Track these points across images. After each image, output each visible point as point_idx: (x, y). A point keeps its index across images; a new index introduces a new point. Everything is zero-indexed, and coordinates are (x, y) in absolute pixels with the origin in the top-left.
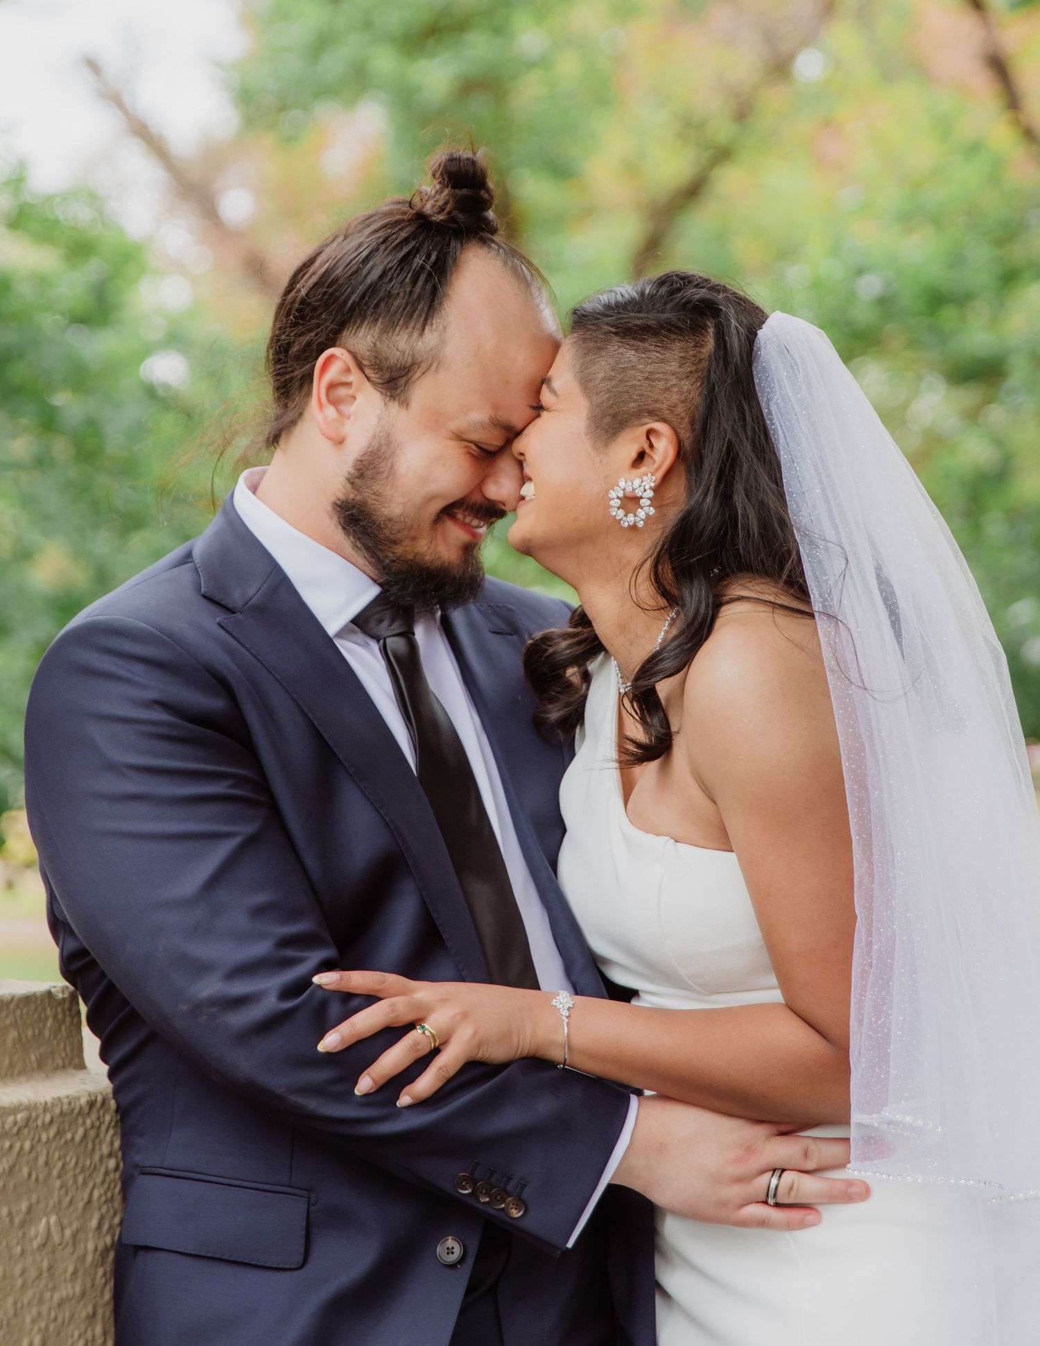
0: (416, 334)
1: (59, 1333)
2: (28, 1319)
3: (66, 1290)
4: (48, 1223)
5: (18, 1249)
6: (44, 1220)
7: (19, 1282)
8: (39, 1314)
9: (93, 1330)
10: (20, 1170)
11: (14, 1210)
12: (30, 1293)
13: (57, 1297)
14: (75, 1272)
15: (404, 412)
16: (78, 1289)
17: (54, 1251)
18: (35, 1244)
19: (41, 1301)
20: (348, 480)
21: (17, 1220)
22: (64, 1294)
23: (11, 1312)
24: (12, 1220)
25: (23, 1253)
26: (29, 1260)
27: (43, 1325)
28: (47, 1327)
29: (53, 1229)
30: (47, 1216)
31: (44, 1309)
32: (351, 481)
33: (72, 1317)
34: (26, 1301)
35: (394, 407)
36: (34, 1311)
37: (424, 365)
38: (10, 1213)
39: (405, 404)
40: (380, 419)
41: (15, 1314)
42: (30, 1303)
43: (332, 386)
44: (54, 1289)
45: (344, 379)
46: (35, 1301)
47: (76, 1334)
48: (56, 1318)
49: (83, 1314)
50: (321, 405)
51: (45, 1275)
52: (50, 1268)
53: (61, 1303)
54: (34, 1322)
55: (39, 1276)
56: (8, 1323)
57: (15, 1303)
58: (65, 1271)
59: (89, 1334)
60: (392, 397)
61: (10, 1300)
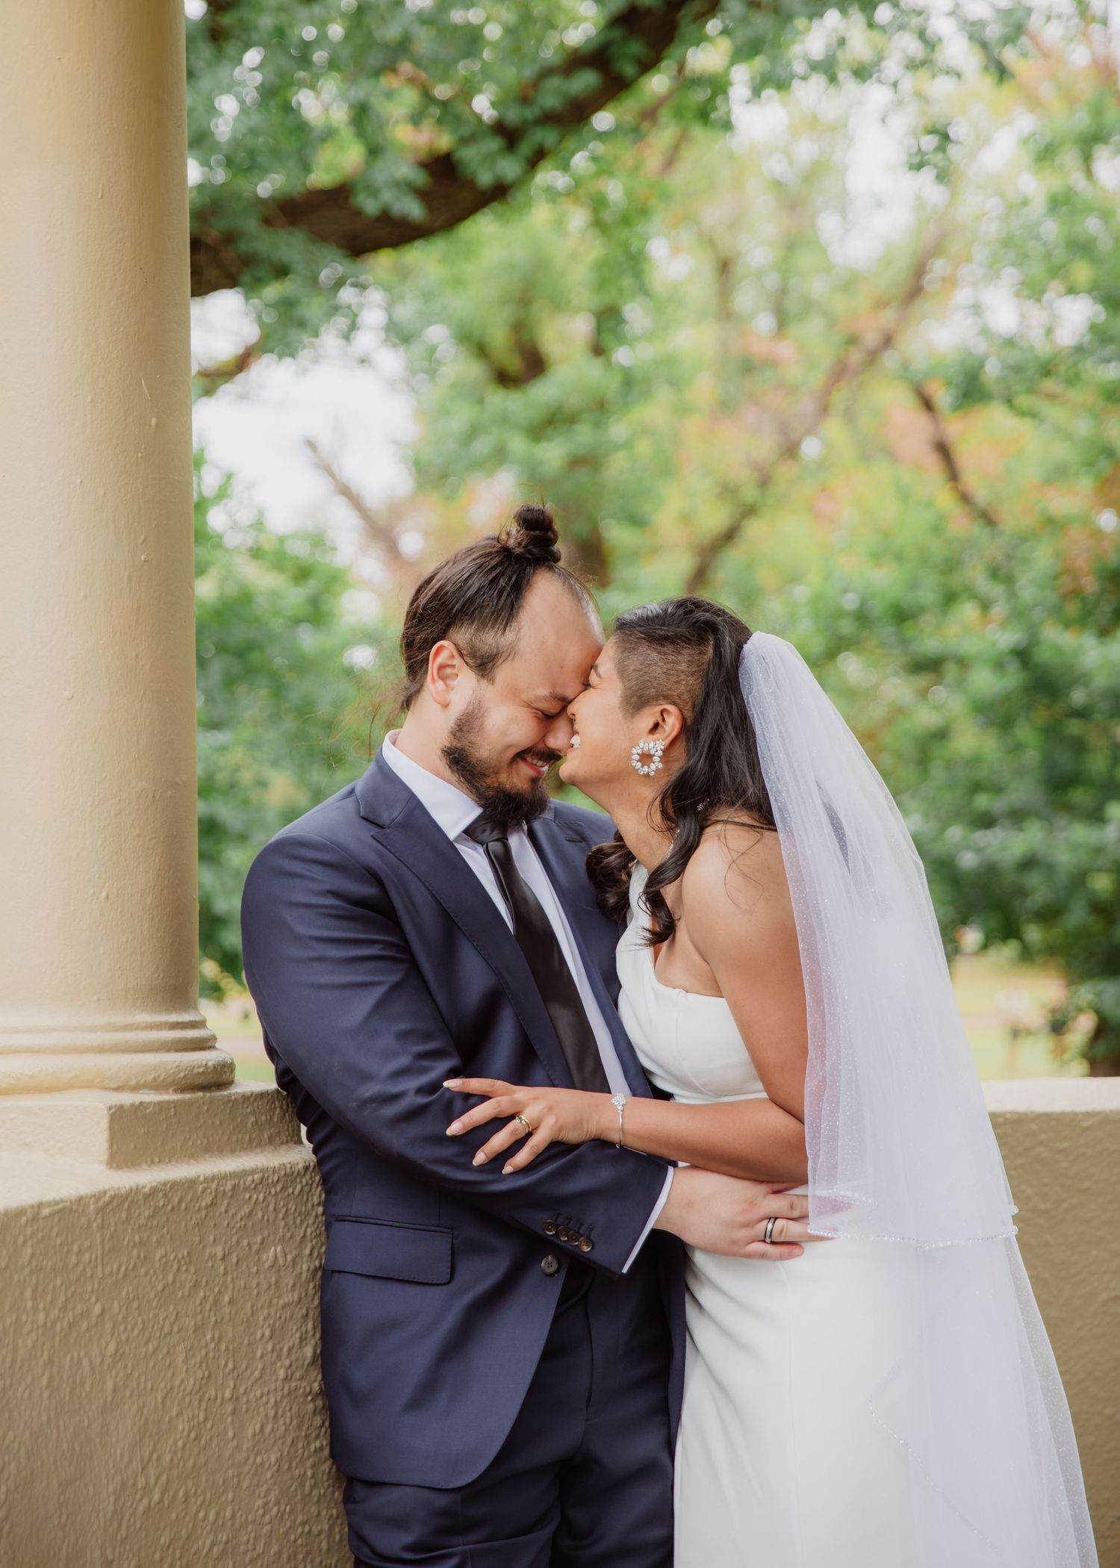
0: (500, 633)
1: (282, 1328)
2: (261, 1318)
3: (287, 1298)
4: (275, 1250)
5: (255, 1269)
6: (273, 1249)
7: (255, 1292)
8: (269, 1314)
9: (306, 1325)
10: (256, 1214)
11: (252, 1242)
12: (262, 1299)
13: (281, 1302)
14: (294, 1285)
16: (296, 1297)
17: (279, 1271)
18: (266, 1265)
19: (270, 1305)
20: (451, 734)
21: (254, 1249)
22: (286, 1300)
23: (250, 1313)
24: (250, 1249)
25: (258, 1271)
26: (262, 1276)
27: (271, 1322)
28: (274, 1323)
29: (279, 1255)
30: (275, 1246)
31: (273, 1311)
32: (453, 734)
33: (292, 1316)
34: (260, 1305)
35: (484, 683)
36: (266, 1312)
37: (505, 655)
38: (249, 1244)
39: (492, 681)
40: (474, 691)
41: (252, 1314)
42: (262, 1307)
43: (442, 667)
44: (279, 1297)
45: (450, 663)
46: (266, 1306)
47: (295, 1328)
48: (280, 1317)
49: (300, 1315)
50: (433, 681)
51: (273, 1287)
52: (277, 1282)
53: (284, 1306)
54: (265, 1319)
55: (269, 1288)
56: (247, 1320)
57: (252, 1307)
58: (287, 1285)
59: (304, 1329)
60: (483, 676)
61: (249, 1304)
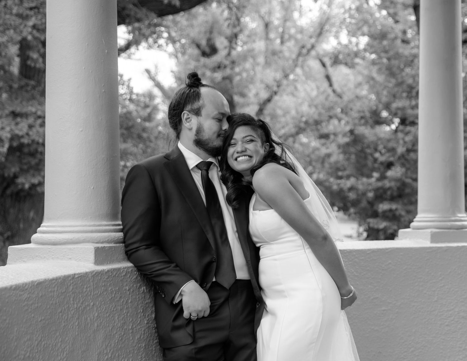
0: (198, 102)
1: (146, 309)
2: (140, 307)
3: (147, 301)
4: (144, 288)
5: (138, 293)
7: (138, 299)
8: (142, 305)
9: (153, 309)
10: (138, 278)
12: (140, 301)
13: (145, 302)
14: (149, 298)
15: (201, 118)
16: (150, 301)
17: (145, 294)
18: (141, 292)
19: (142, 303)
20: (195, 135)
21: (138, 288)
22: (147, 302)
23: (136, 305)
24: (137, 287)
25: (139, 294)
26: (140, 295)
27: (143, 308)
28: (144, 308)
29: (145, 289)
31: (143, 305)
32: (196, 135)
33: (149, 306)
35: (199, 117)
37: (202, 107)
38: (136, 286)
39: (201, 116)
40: (197, 121)
41: (137, 305)
42: (140, 304)
43: (186, 119)
44: (145, 301)
45: (188, 117)
46: (141, 303)
47: (149, 309)
48: (145, 306)
49: (151, 306)
50: (185, 123)
51: (143, 298)
52: (144, 297)
53: (146, 303)
54: (141, 307)
56: (136, 307)
57: (137, 303)
58: (147, 297)
59: (152, 310)
60: (198, 116)
61: (136, 303)
